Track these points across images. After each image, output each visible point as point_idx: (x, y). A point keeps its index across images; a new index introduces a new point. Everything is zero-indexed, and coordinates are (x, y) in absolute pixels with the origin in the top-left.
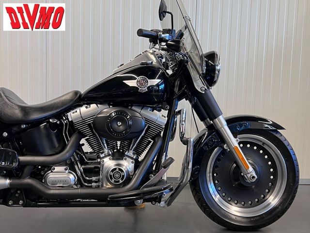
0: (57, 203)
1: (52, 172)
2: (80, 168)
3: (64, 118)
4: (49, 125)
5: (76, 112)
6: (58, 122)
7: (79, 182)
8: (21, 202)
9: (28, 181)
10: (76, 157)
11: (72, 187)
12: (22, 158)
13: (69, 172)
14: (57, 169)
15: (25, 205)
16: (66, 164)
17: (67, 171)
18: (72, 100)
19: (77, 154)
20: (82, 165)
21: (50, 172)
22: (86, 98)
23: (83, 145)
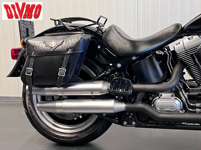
0: (164, 125)
1: (159, 98)
2: (184, 95)
3: (166, 50)
4: (156, 56)
5: (179, 43)
6: (163, 54)
7: (184, 107)
8: (134, 123)
9: (140, 105)
10: (180, 85)
11: (179, 112)
12: (135, 86)
13: (175, 99)
14: (164, 95)
15: (137, 126)
16: (172, 91)
17: (173, 98)
18: (175, 33)
19: (181, 82)
20: (186, 92)
21: (158, 98)
22: (188, 30)
23: (184, 73)
